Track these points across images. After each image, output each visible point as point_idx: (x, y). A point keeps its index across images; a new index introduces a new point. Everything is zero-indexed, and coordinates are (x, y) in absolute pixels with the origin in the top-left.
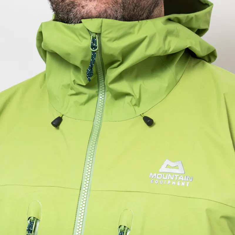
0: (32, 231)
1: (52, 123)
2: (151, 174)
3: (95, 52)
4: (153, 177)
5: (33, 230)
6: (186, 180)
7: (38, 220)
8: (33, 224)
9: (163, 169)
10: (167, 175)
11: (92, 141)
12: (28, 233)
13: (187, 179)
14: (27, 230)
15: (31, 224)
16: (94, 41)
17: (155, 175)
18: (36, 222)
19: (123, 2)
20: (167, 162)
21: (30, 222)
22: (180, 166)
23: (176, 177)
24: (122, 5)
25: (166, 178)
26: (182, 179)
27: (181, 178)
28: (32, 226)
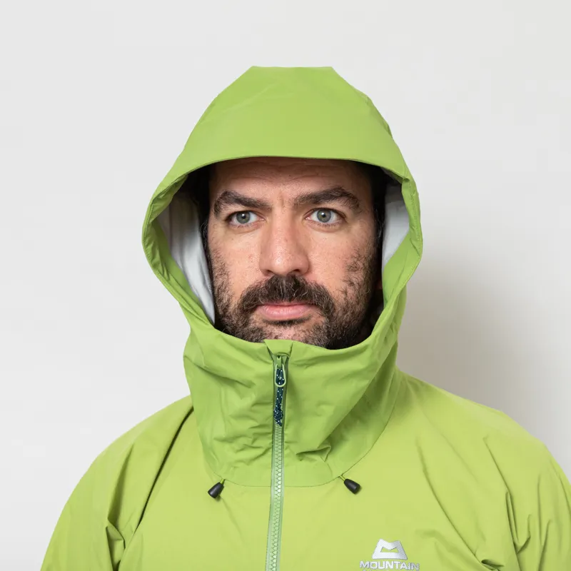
1: (209, 492)
2: (362, 562)
3: (282, 388)
6: (411, 569)
9: (378, 554)
11: (274, 518)
16: (279, 372)
17: (368, 563)
19: (328, 327)
20: (382, 543)
22: (400, 548)
23: (397, 565)
24: (326, 331)
26: (405, 567)
27: (404, 565)
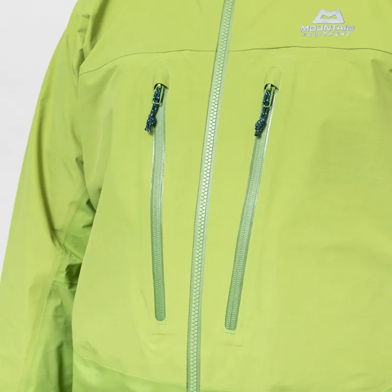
0: (159, 99)
4: (305, 30)
5: (161, 98)
6: (346, 30)
7: (167, 88)
8: (160, 92)
9: (318, 20)
10: (322, 26)
12: (155, 102)
13: (348, 28)
14: (154, 99)
15: (158, 91)
18: (164, 90)
20: (322, 12)
21: (157, 90)
22: (339, 15)
23: (334, 27)
25: (322, 29)
26: (341, 29)
27: (340, 27)
28: (160, 94)
